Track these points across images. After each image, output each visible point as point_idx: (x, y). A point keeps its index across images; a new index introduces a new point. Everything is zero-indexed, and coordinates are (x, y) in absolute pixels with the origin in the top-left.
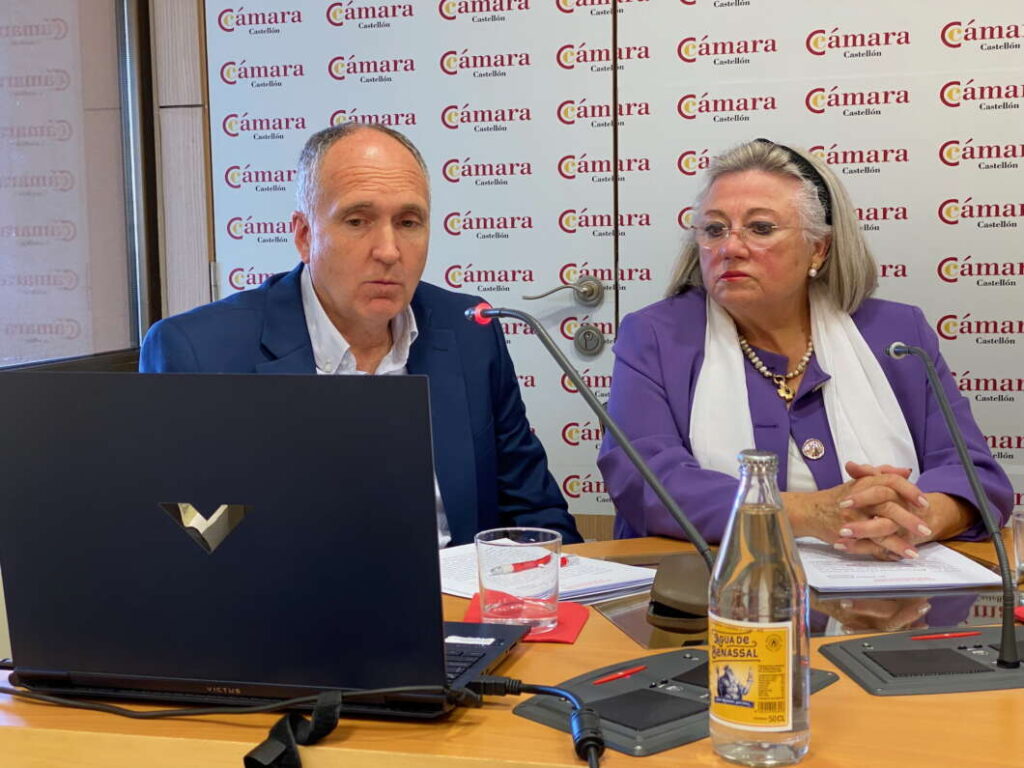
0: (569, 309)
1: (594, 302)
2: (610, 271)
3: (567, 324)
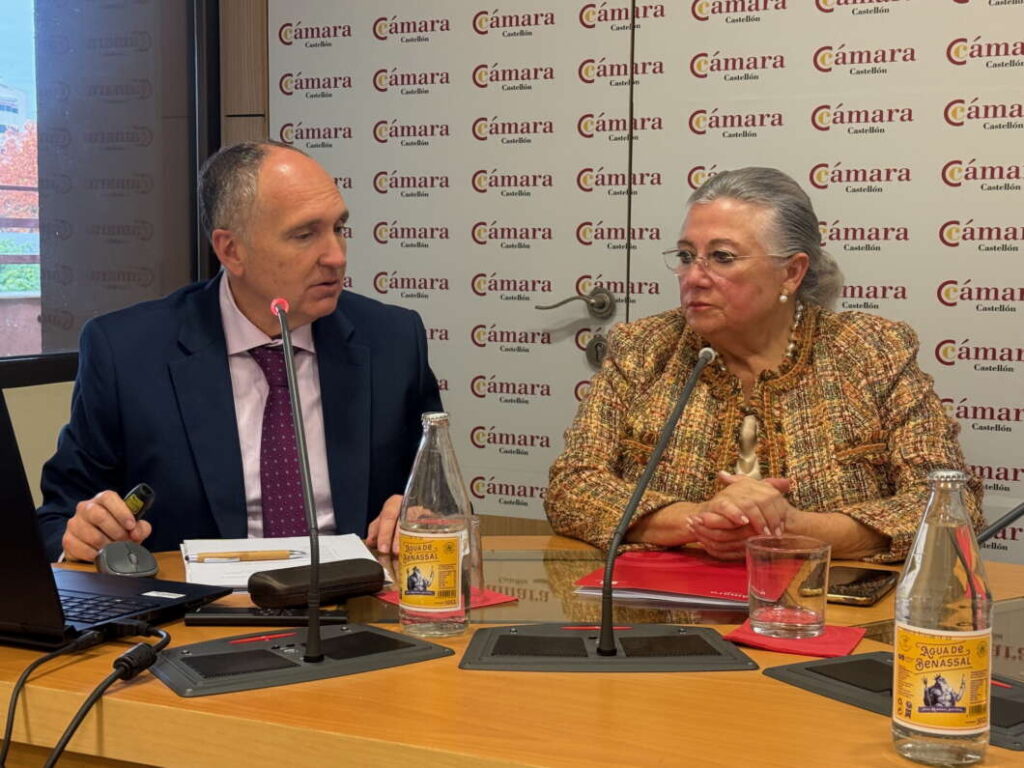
0: (584, 321)
1: (604, 315)
2: (622, 284)
3: (582, 335)
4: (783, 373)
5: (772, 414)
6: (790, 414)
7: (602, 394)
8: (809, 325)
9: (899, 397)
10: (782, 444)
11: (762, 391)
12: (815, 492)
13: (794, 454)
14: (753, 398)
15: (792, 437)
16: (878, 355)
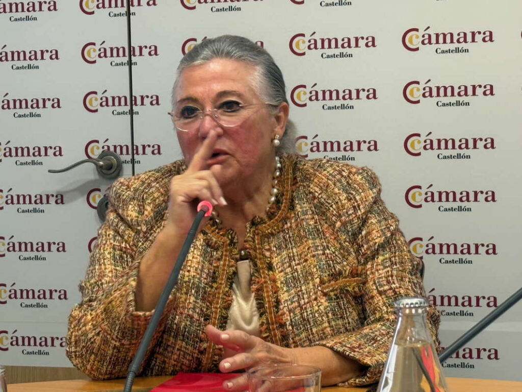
0: (94, 181)
1: (113, 175)
2: (127, 147)
3: (92, 195)
4: (270, 218)
5: (264, 255)
6: (278, 254)
7: (112, 241)
8: (288, 175)
9: (368, 233)
10: (274, 281)
11: (254, 235)
12: (305, 321)
13: (285, 289)
14: (246, 241)
15: (282, 274)
16: (347, 198)
